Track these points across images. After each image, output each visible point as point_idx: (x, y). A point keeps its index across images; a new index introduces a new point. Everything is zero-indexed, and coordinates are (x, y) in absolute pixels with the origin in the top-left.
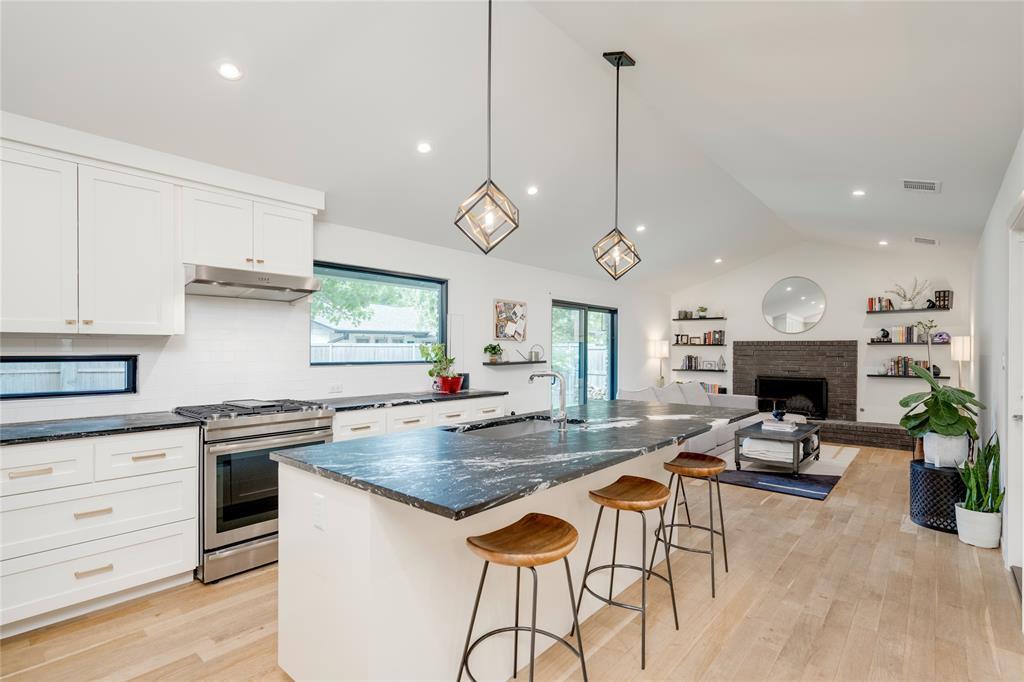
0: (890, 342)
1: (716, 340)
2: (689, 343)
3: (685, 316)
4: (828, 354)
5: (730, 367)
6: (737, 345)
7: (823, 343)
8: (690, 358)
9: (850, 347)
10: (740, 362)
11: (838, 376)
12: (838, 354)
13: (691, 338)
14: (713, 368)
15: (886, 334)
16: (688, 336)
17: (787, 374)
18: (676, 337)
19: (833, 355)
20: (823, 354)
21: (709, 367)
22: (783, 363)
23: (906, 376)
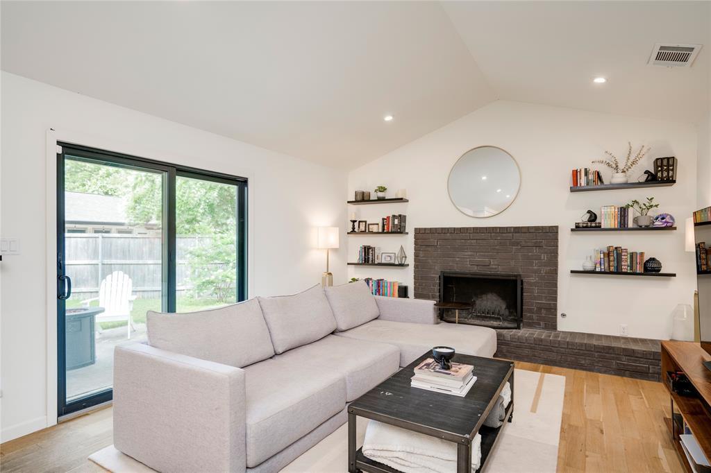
0: (599, 228)
2: (367, 231)
3: (363, 199)
4: (523, 243)
5: (410, 260)
6: (418, 232)
7: (518, 230)
9: (550, 234)
11: (535, 272)
12: (535, 243)
13: (369, 225)
14: (392, 262)
15: (593, 217)
16: (366, 222)
17: (475, 269)
18: (352, 223)
19: (529, 244)
20: (518, 244)
21: (387, 260)
22: (471, 255)
23: (618, 272)
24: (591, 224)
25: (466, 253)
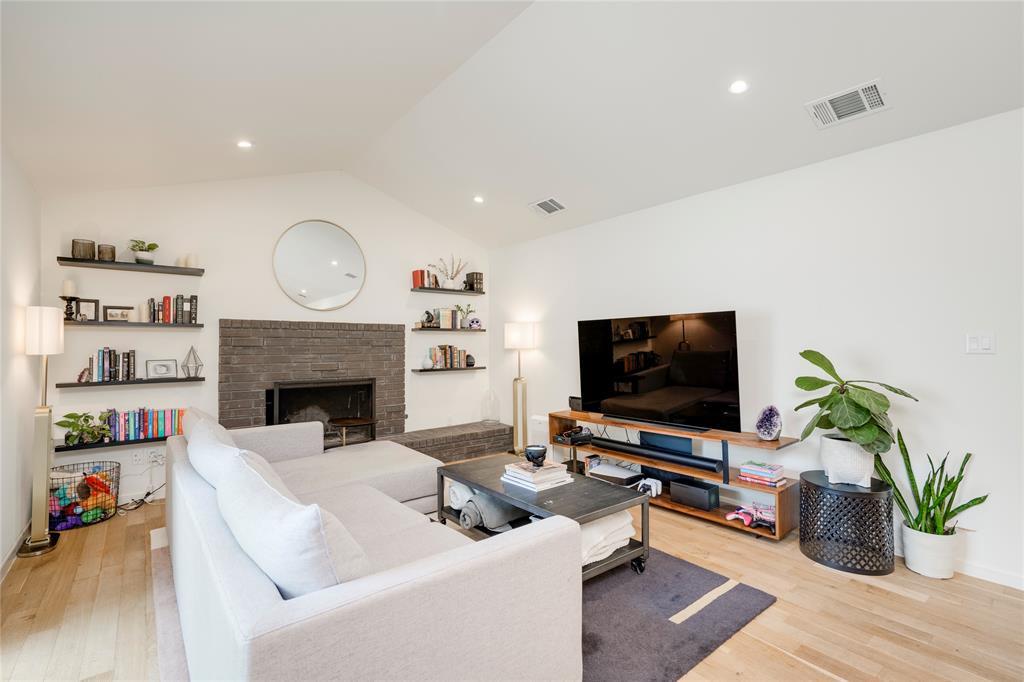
0: (438, 328)
1: (177, 315)
2: (104, 319)
3: (86, 255)
4: (375, 343)
5: (211, 370)
6: (225, 325)
7: (369, 327)
8: (111, 355)
9: (398, 331)
10: (235, 360)
11: (385, 374)
12: (386, 342)
13: (106, 308)
14: (172, 374)
15: (430, 317)
16: (96, 302)
17: (319, 376)
18: (65, 303)
19: (380, 344)
20: (368, 343)
21: (162, 373)
22: (314, 358)
23: (452, 368)
24: (430, 324)
25: (307, 356)
